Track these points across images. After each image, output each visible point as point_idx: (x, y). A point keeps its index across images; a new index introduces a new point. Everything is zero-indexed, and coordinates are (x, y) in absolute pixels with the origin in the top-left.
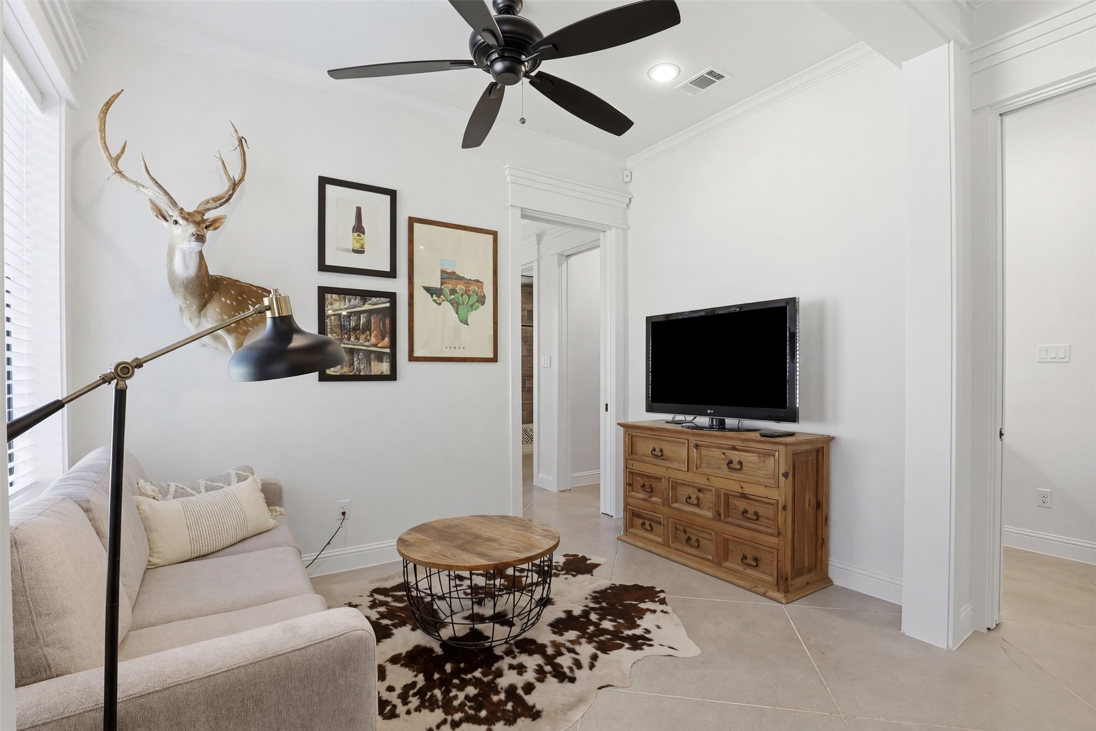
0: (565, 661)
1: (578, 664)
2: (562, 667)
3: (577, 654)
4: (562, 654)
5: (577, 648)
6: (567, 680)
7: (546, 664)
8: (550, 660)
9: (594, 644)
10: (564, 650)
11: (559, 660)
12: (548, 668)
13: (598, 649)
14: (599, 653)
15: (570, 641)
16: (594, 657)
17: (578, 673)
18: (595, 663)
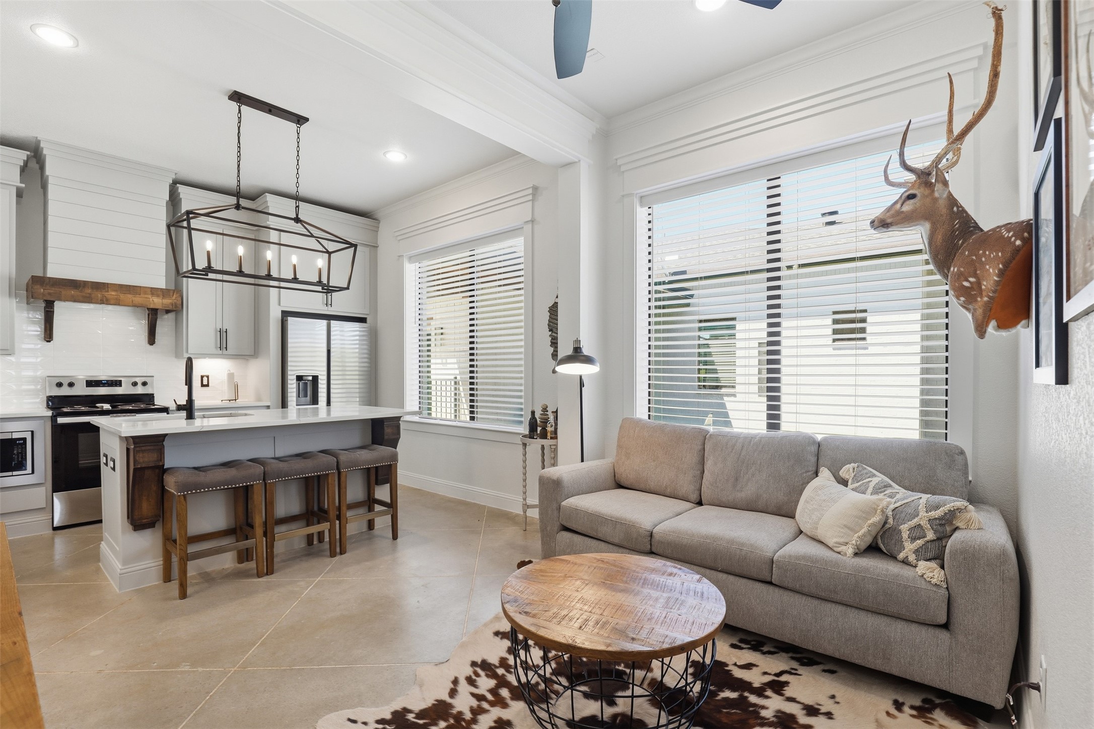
0: (486, 684)
1: (471, 681)
2: (487, 676)
3: (473, 695)
4: (491, 691)
5: (474, 703)
6: (479, 663)
7: (503, 675)
8: (502, 682)
9: (454, 711)
10: (490, 697)
11: (492, 683)
12: (500, 671)
13: (450, 706)
14: (449, 700)
15: (485, 711)
16: (453, 693)
17: (469, 671)
18: (452, 686)
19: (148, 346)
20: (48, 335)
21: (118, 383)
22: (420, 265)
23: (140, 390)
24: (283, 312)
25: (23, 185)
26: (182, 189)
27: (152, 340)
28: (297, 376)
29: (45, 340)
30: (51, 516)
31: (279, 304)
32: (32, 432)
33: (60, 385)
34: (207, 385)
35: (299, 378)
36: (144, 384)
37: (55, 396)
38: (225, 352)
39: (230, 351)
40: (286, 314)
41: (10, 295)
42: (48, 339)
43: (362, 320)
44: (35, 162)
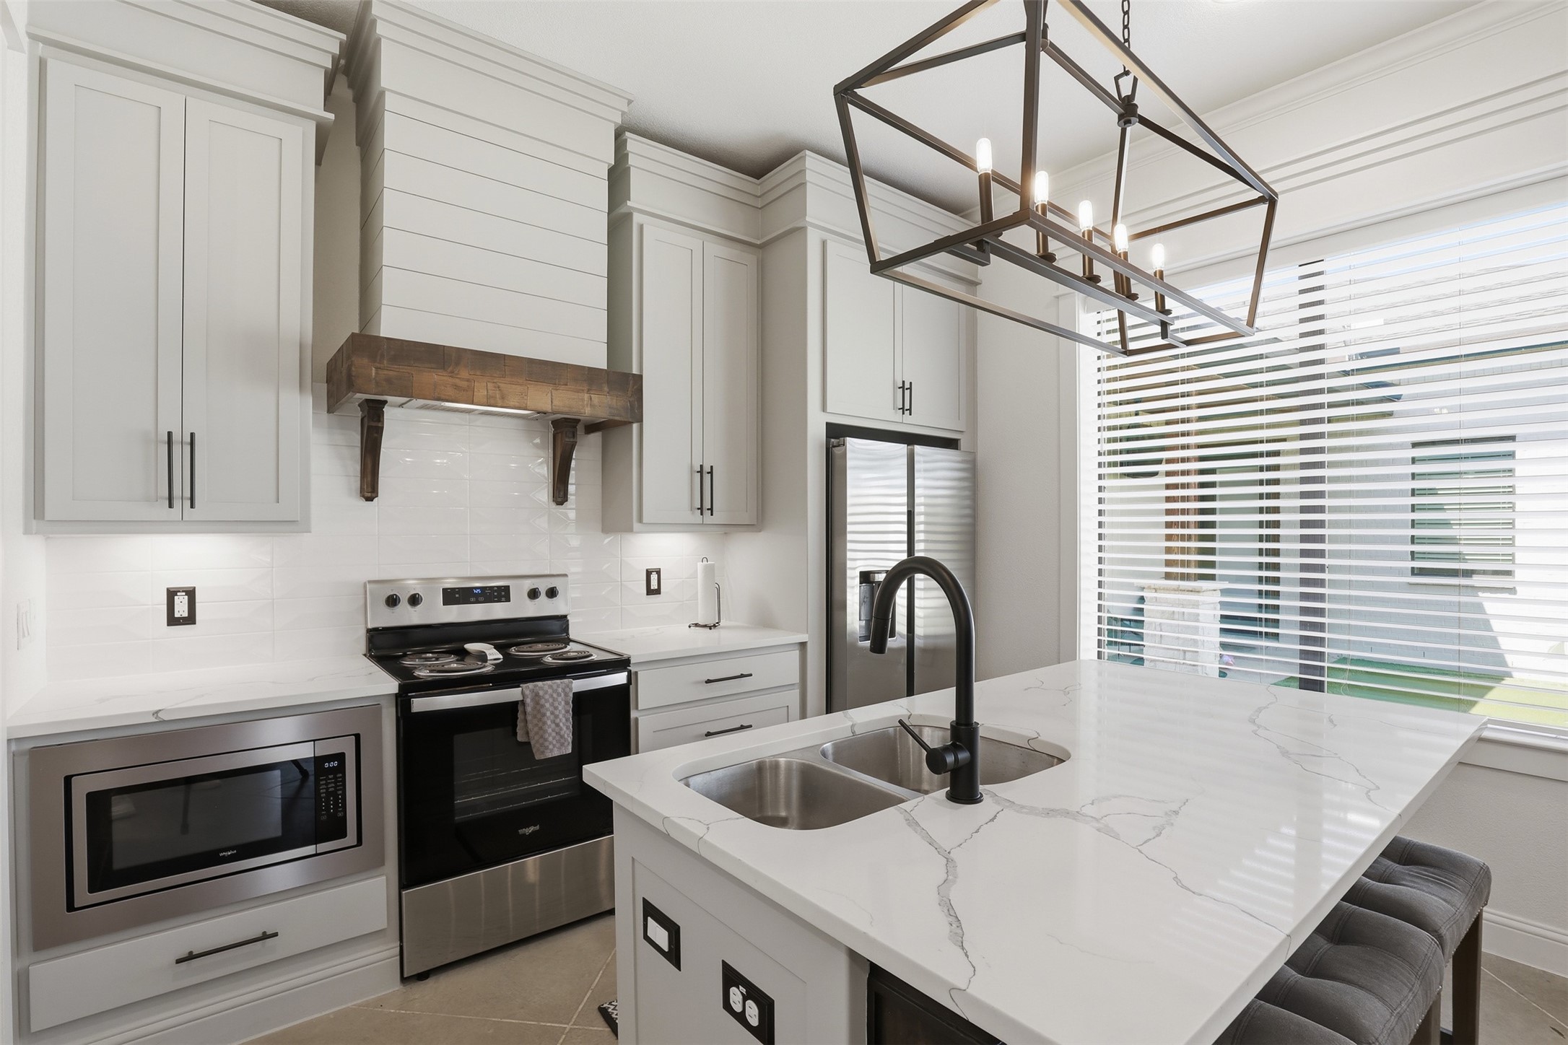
19: (553, 505)
20: (369, 489)
21: (502, 594)
22: (1099, 317)
23: (543, 608)
24: (830, 426)
25: (331, 116)
26: (634, 144)
27: (560, 495)
28: (861, 573)
29: (363, 496)
30: (398, 949)
31: (824, 409)
32: (357, 737)
33: (392, 601)
34: (658, 592)
35: (866, 577)
36: (552, 593)
37: (383, 628)
38: (708, 518)
39: (719, 517)
40: (837, 433)
41: (301, 386)
42: (369, 495)
43: (950, 444)
44: (346, 85)
